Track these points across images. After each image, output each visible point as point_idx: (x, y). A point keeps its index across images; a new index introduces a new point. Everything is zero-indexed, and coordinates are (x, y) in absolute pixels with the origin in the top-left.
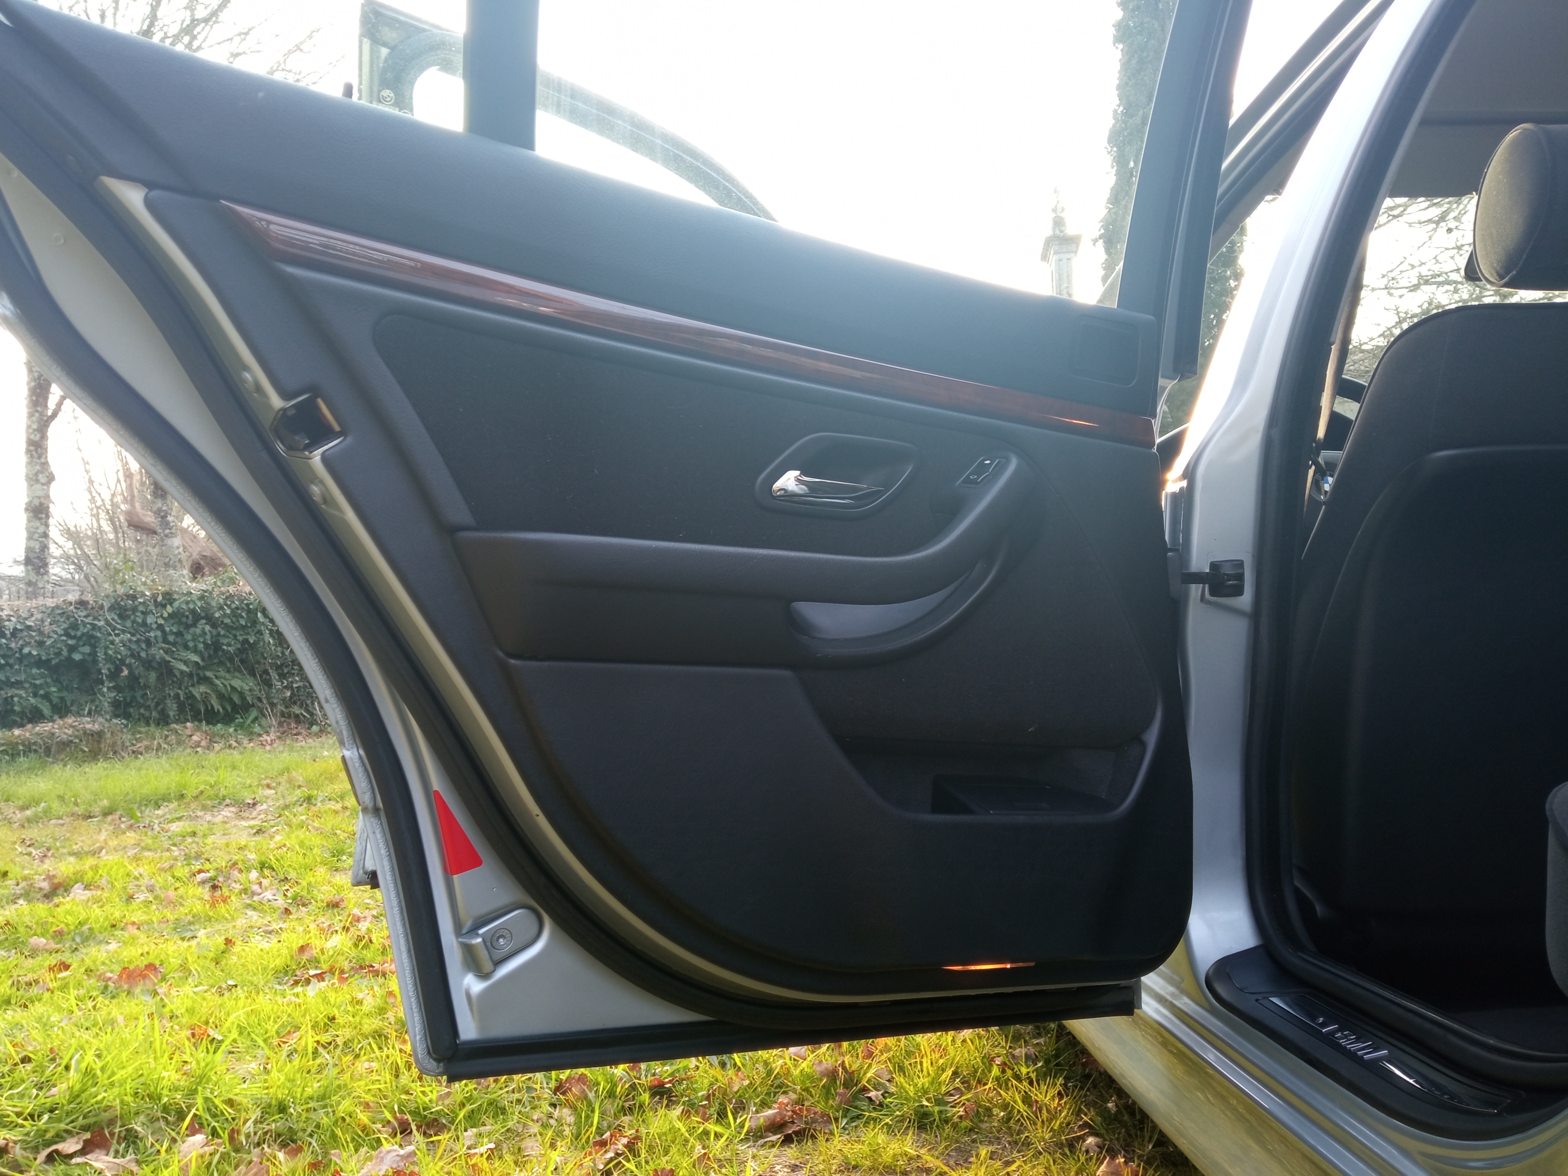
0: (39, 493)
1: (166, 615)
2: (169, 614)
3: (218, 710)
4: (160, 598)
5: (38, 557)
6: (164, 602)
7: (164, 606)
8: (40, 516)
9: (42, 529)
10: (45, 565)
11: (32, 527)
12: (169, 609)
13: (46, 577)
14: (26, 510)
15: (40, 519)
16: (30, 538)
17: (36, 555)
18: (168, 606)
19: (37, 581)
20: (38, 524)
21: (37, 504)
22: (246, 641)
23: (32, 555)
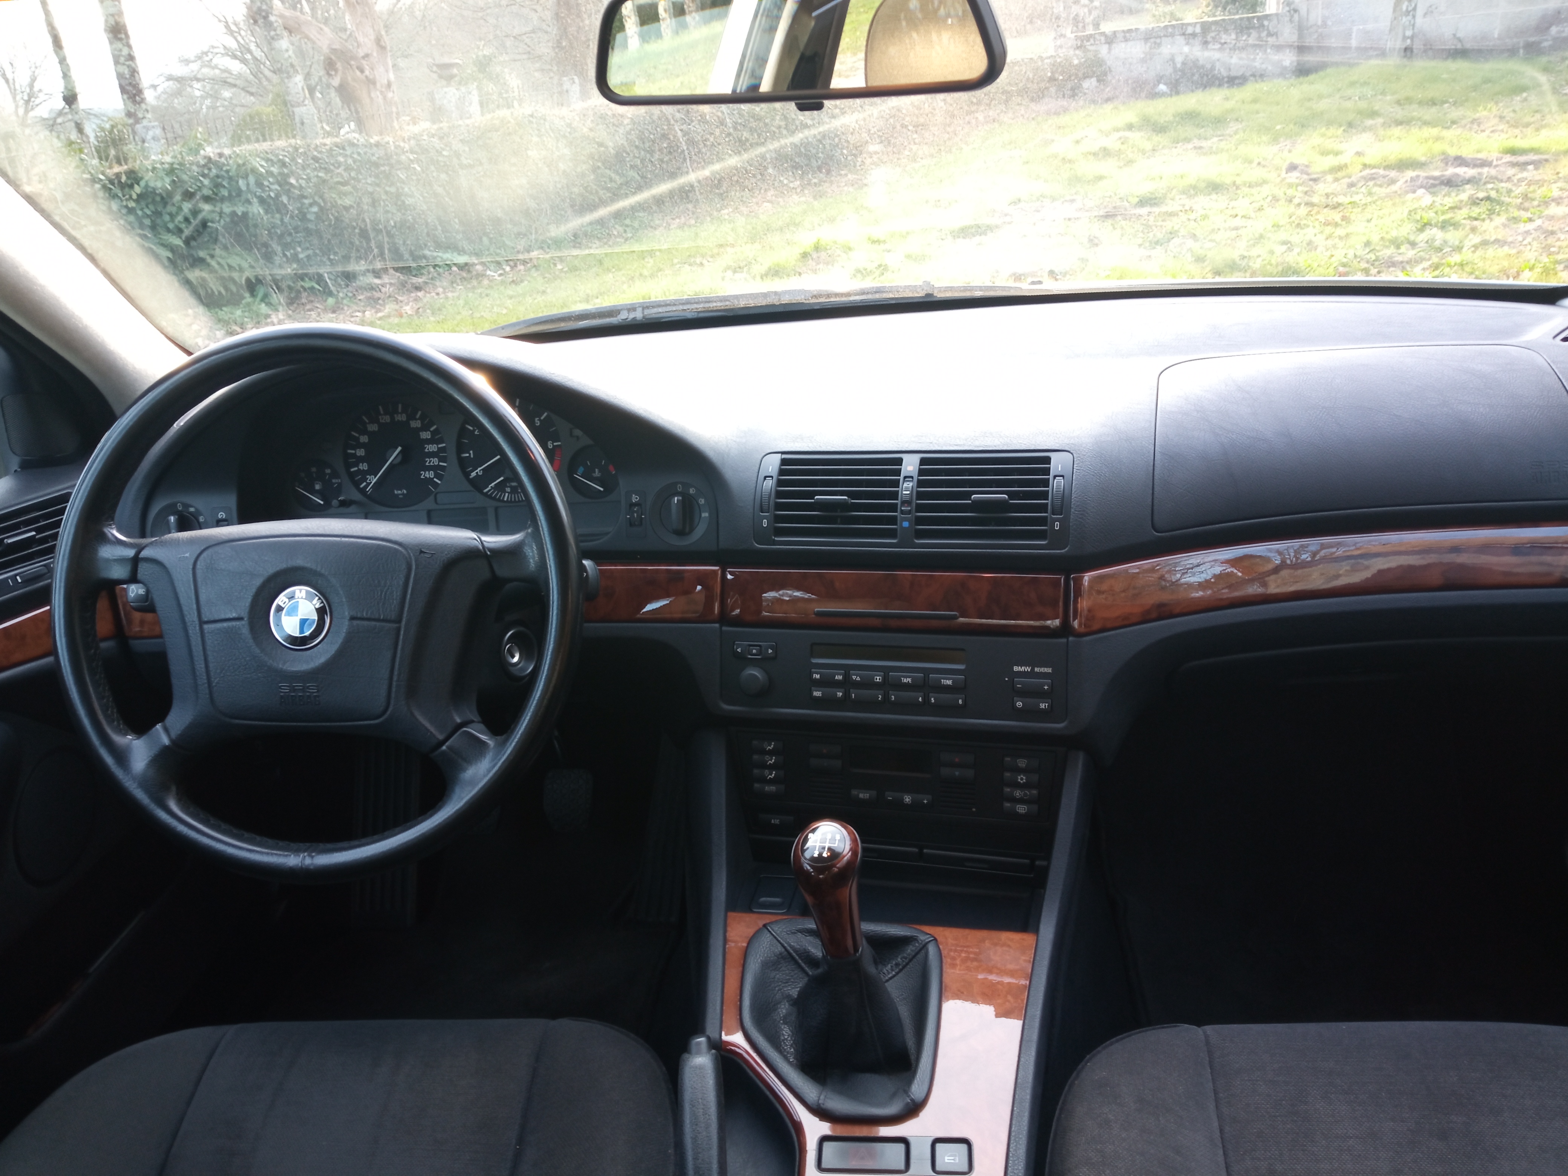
0: (112, 10)
1: (135, 196)
2: (138, 195)
3: (220, 293)
4: (124, 179)
5: (130, 84)
6: (129, 182)
7: (131, 186)
8: (119, 36)
9: (125, 51)
10: (140, 92)
11: (115, 49)
12: (137, 189)
13: (143, 105)
14: (105, 30)
15: (120, 39)
16: (117, 62)
17: (127, 82)
18: (136, 186)
19: (135, 110)
20: (119, 45)
21: (113, 23)
22: (234, 213)
23: (124, 83)
